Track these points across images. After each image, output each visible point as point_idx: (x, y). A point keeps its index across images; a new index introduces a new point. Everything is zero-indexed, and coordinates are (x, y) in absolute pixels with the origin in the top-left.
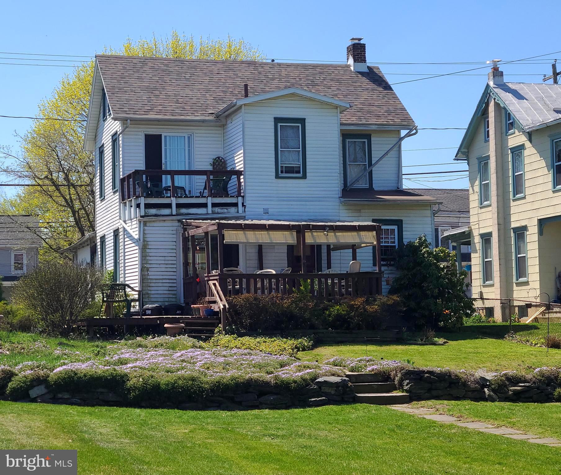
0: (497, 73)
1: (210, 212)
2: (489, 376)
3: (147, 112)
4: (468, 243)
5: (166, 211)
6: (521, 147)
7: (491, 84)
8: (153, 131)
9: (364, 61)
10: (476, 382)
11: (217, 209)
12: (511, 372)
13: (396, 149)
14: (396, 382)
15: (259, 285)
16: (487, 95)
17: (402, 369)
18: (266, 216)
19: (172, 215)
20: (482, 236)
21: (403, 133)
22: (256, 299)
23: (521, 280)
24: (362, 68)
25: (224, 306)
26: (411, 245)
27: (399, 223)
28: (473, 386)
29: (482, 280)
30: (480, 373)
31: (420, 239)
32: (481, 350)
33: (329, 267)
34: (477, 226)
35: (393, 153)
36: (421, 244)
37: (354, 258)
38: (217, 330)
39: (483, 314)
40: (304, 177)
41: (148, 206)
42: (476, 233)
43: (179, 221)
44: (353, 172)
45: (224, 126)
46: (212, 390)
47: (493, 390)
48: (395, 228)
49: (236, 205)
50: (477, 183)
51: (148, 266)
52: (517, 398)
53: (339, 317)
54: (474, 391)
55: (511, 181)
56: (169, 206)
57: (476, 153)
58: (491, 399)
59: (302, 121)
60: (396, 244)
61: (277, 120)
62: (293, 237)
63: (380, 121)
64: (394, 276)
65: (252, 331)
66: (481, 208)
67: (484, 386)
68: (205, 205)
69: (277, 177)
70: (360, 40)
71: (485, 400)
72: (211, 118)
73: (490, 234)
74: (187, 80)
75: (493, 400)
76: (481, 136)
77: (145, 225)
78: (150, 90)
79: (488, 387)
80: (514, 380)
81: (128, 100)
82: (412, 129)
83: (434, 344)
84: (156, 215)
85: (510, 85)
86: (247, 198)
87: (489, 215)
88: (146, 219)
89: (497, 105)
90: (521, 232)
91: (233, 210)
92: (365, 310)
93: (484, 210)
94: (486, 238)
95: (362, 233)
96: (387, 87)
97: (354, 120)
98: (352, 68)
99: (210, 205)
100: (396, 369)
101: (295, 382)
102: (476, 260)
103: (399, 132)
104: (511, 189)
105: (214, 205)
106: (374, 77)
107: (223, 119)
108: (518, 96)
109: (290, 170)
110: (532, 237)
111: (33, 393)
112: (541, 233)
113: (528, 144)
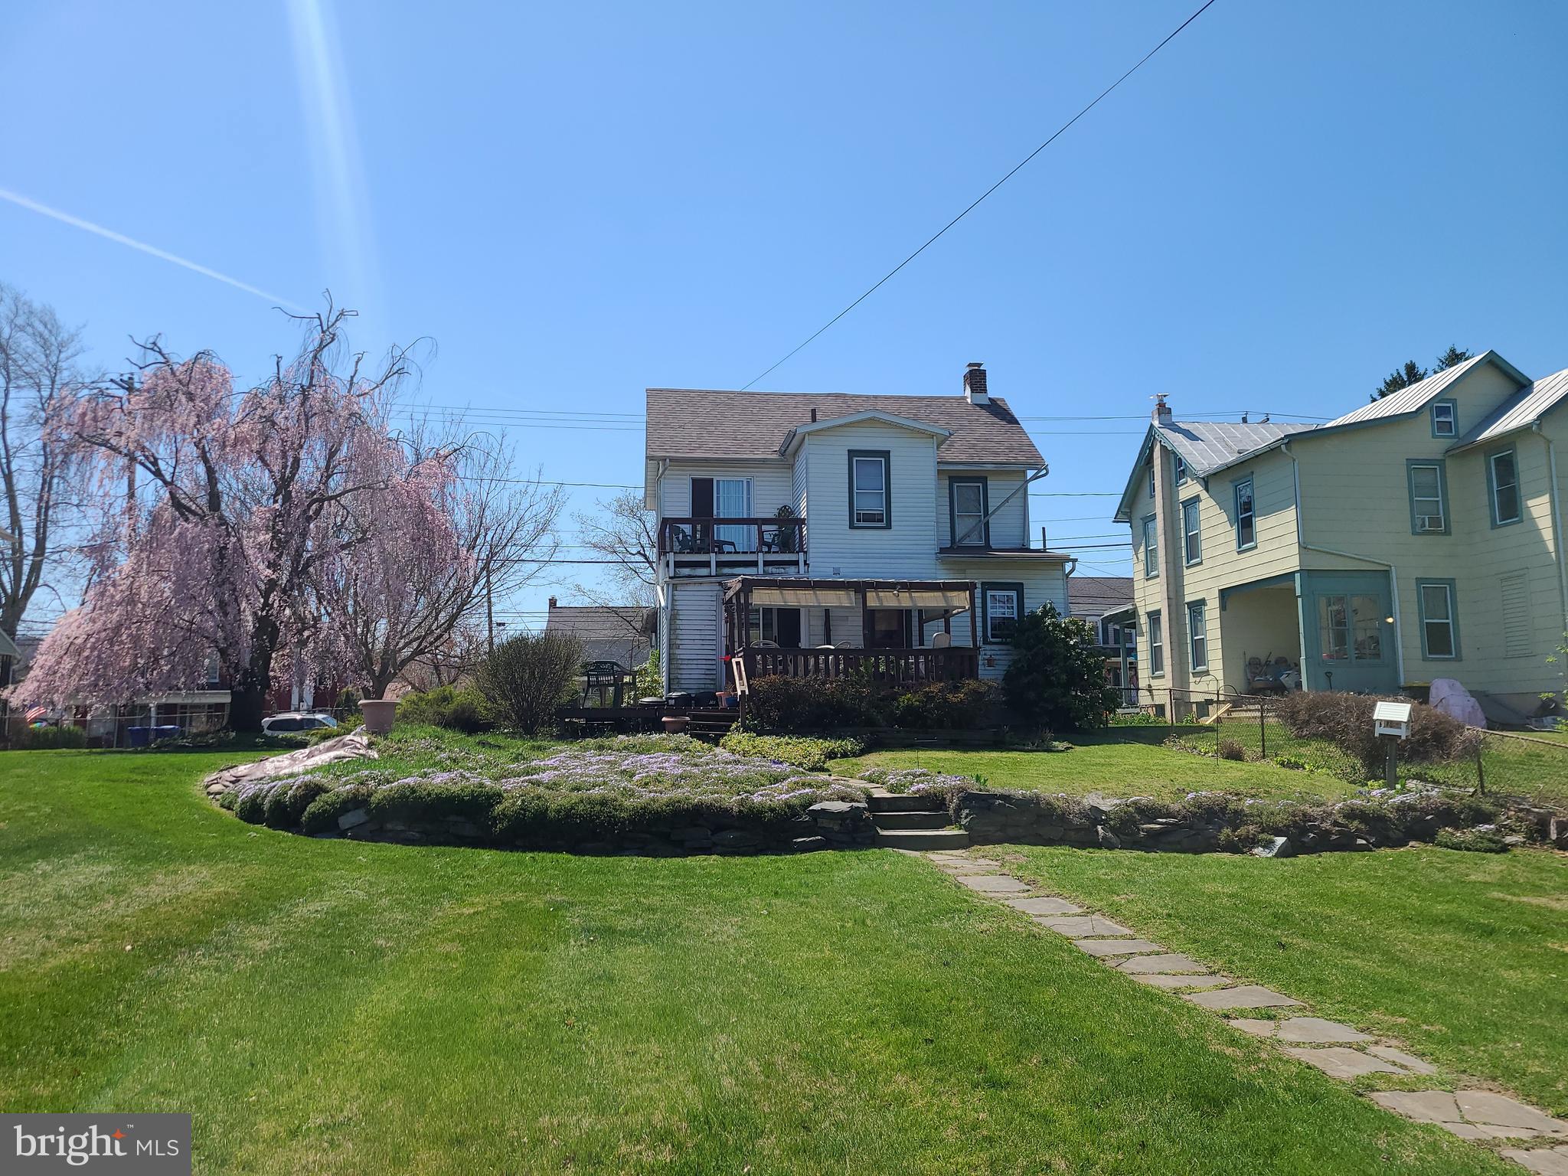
0: (1163, 409)
1: (761, 571)
2: (1106, 805)
3: (692, 450)
4: (1133, 626)
5: (704, 571)
6: (1196, 499)
7: (1156, 423)
8: (702, 474)
9: (985, 391)
10: (1083, 814)
11: (770, 569)
12: (1145, 798)
13: (1020, 494)
14: (951, 812)
16: (1151, 437)
17: (961, 790)
18: (838, 577)
19: (711, 576)
20: (1150, 614)
21: (1030, 473)
22: (786, 683)
23: (1199, 669)
24: (982, 399)
25: (743, 692)
26: (1033, 615)
27: (1019, 588)
28: (1076, 821)
29: (1150, 670)
30: (1091, 800)
31: (1045, 607)
32: (1114, 761)
34: (1143, 603)
35: (1016, 501)
36: (1045, 613)
37: (948, 631)
38: (734, 726)
39: (1152, 712)
40: (889, 526)
41: (678, 564)
42: (1141, 612)
43: (720, 583)
44: (963, 526)
45: (792, 466)
46: (632, 821)
47: (1112, 829)
48: (1014, 594)
49: (796, 563)
50: (1142, 549)
51: (678, 642)
52: (1153, 842)
53: (909, 708)
54: (1079, 829)
55: (1183, 544)
56: (707, 564)
57: (1140, 511)
58: (1108, 844)
59: (886, 454)
60: (1015, 615)
61: (852, 453)
62: (851, 599)
63: (996, 460)
64: (1011, 657)
65: (779, 728)
66: (1147, 580)
67: (1096, 821)
68: (755, 564)
69: (852, 527)
70: (980, 365)
71: (1098, 845)
72: (775, 456)
73: (1158, 612)
74: (754, 414)
75: (1111, 847)
76: (1147, 490)
77: (675, 588)
79: (1104, 823)
80: (1149, 813)
81: (672, 437)
82: (1040, 468)
83: (1049, 750)
84: (689, 576)
85: (1181, 425)
86: (810, 555)
87: (1157, 588)
88: (675, 581)
89: (1163, 448)
90: (1198, 606)
91: (792, 570)
92: (945, 700)
93: (1151, 582)
94: (1154, 617)
95: (949, 594)
96: (1013, 421)
97: (964, 458)
98: (969, 400)
99: (761, 564)
100: (951, 789)
101: (772, 810)
102: (1142, 644)
103: (1024, 473)
104: (1184, 554)
105: (766, 563)
106: (998, 411)
107: (788, 455)
108: (1191, 436)
109: (869, 518)
110: (1212, 613)
111: (345, 821)
112: (1223, 607)
113: (1204, 495)
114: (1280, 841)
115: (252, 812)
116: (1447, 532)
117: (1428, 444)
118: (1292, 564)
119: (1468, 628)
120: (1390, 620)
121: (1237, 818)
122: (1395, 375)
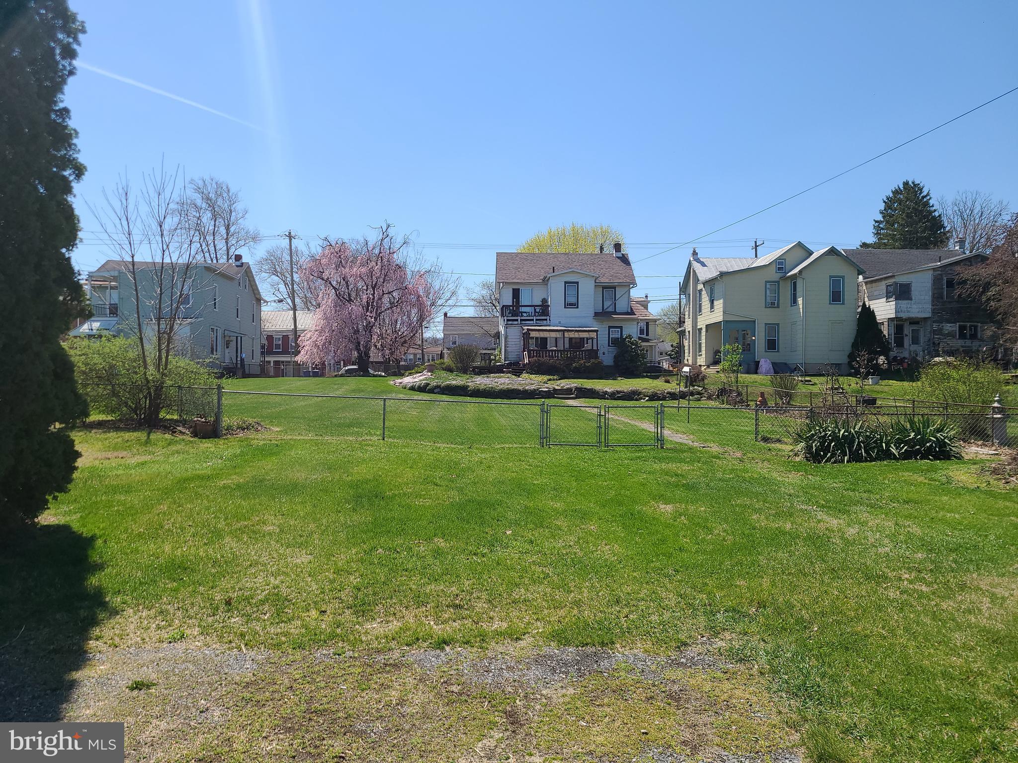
0: (695, 253)
2: (609, 391)
3: (513, 279)
5: (516, 323)
6: (701, 290)
7: (692, 259)
8: (516, 287)
9: (620, 252)
10: (603, 392)
11: (538, 322)
12: (619, 389)
13: (627, 293)
14: (573, 392)
15: (551, 354)
16: (690, 266)
17: (577, 387)
18: (560, 325)
19: (518, 324)
21: (631, 286)
22: (539, 360)
23: (699, 353)
24: (619, 255)
25: (527, 362)
27: (621, 328)
28: (601, 394)
30: (606, 389)
33: (585, 347)
34: (687, 327)
35: (626, 295)
38: (524, 372)
40: (578, 307)
42: (686, 330)
43: (521, 327)
44: (607, 304)
45: (547, 285)
47: (609, 395)
48: (619, 330)
49: (546, 320)
51: (508, 346)
52: (618, 398)
53: (575, 367)
55: (698, 306)
56: (517, 320)
57: (686, 291)
58: (608, 399)
59: (578, 283)
60: (620, 337)
61: (566, 283)
62: (560, 335)
63: (620, 281)
64: (614, 353)
65: (536, 372)
66: (689, 319)
67: (606, 394)
68: (533, 320)
69: (565, 307)
70: (621, 241)
71: (605, 399)
72: (541, 281)
73: (690, 332)
74: (535, 263)
76: (688, 284)
77: (507, 328)
78: (517, 268)
80: (618, 392)
81: (506, 274)
82: (635, 284)
83: (615, 380)
84: (511, 324)
85: (701, 259)
86: (551, 317)
87: (690, 322)
88: (507, 326)
89: (693, 269)
90: (700, 330)
91: (545, 322)
95: (591, 333)
96: (629, 264)
97: (607, 281)
98: (614, 256)
100: (574, 387)
101: (530, 390)
102: (686, 343)
103: (629, 285)
104: (698, 310)
105: (536, 320)
106: (625, 260)
107: (545, 281)
108: (703, 265)
109: (571, 304)
110: (704, 333)
111: (436, 391)
113: (704, 289)
114: (647, 398)
115: (412, 388)
116: (778, 307)
117: (774, 275)
118: (720, 319)
119: (782, 343)
120: (754, 338)
121: (640, 393)
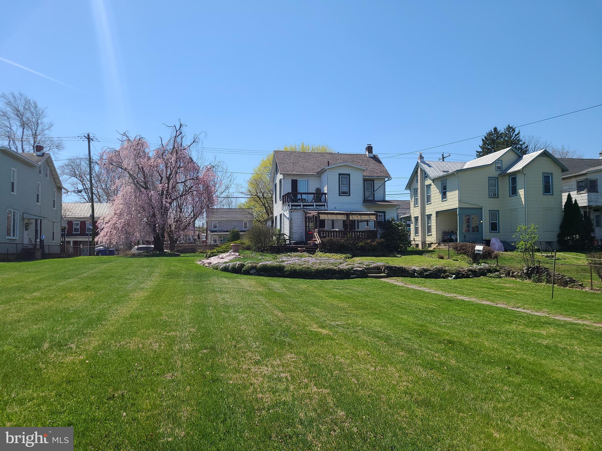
0: (421, 157)
1: (315, 208)
2: (417, 269)
3: (292, 171)
4: (410, 220)
5: (299, 208)
6: (430, 185)
7: (419, 161)
8: (295, 178)
9: (372, 153)
10: (412, 271)
11: (317, 207)
12: (425, 267)
13: (383, 185)
14: (382, 271)
15: (332, 235)
16: (417, 165)
17: (385, 266)
18: (335, 210)
19: (301, 209)
20: (415, 217)
21: (386, 179)
22: (331, 240)
23: (429, 234)
24: (371, 155)
25: (320, 242)
26: (388, 220)
27: (384, 213)
28: (411, 272)
29: (414, 234)
30: (413, 268)
31: (392, 218)
32: (414, 259)
33: (358, 228)
34: (413, 214)
35: (382, 187)
36: (392, 220)
37: (367, 225)
38: (317, 251)
39: (415, 246)
40: (349, 195)
41: (292, 206)
42: (412, 216)
43: (303, 211)
44: (367, 194)
45: (320, 177)
46: (315, 272)
47: (418, 274)
49: (324, 205)
50: (413, 198)
51: (292, 227)
52: (427, 277)
53: (361, 246)
54: (411, 274)
55: (426, 198)
56: (300, 206)
57: (413, 187)
58: (417, 277)
59: (349, 175)
60: (383, 220)
61: (340, 174)
62: (345, 217)
63: (378, 175)
64: (382, 232)
65: (330, 251)
68: (313, 205)
69: (339, 195)
70: (370, 145)
71: (416, 277)
72: (315, 174)
73: (418, 217)
74: (307, 160)
75: (418, 278)
76: (415, 181)
77: (291, 212)
78: (293, 163)
79: (416, 272)
80: (426, 270)
81: (285, 167)
82: (389, 178)
83: (397, 257)
84: (295, 209)
85: (426, 162)
86: (328, 203)
87: (418, 210)
88: (292, 210)
89: (421, 169)
90: (429, 216)
91: (323, 207)
92: (371, 244)
93: (415, 208)
94: (416, 218)
95: (370, 216)
96: (380, 162)
97: (368, 174)
98: (367, 155)
99: (315, 206)
100: (382, 266)
101: (345, 270)
102: (412, 227)
104: (426, 200)
105: (316, 205)
106: (376, 159)
107: (320, 174)
108: (429, 166)
109: (344, 193)
110: (434, 218)
111: (251, 272)
112: (437, 217)
113: (433, 184)
114: (454, 276)
116: (498, 197)
117: (494, 173)
118: (456, 206)
119: (502, 224)
120: (482, 222)
121: (445, 271)
122: (490, 131)
